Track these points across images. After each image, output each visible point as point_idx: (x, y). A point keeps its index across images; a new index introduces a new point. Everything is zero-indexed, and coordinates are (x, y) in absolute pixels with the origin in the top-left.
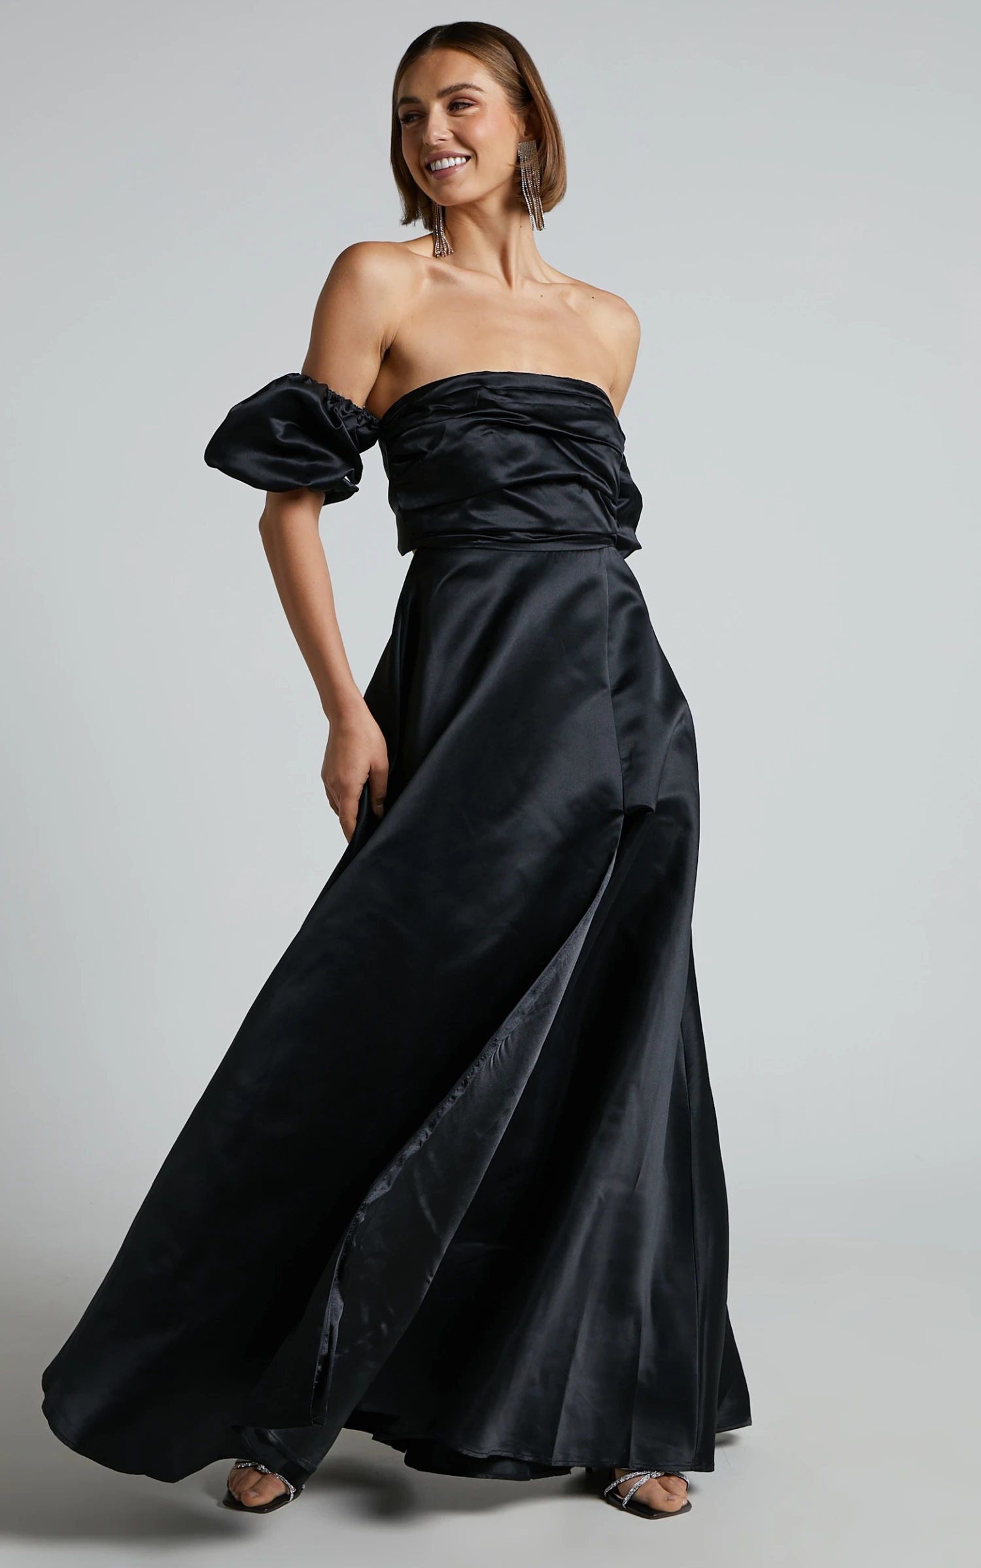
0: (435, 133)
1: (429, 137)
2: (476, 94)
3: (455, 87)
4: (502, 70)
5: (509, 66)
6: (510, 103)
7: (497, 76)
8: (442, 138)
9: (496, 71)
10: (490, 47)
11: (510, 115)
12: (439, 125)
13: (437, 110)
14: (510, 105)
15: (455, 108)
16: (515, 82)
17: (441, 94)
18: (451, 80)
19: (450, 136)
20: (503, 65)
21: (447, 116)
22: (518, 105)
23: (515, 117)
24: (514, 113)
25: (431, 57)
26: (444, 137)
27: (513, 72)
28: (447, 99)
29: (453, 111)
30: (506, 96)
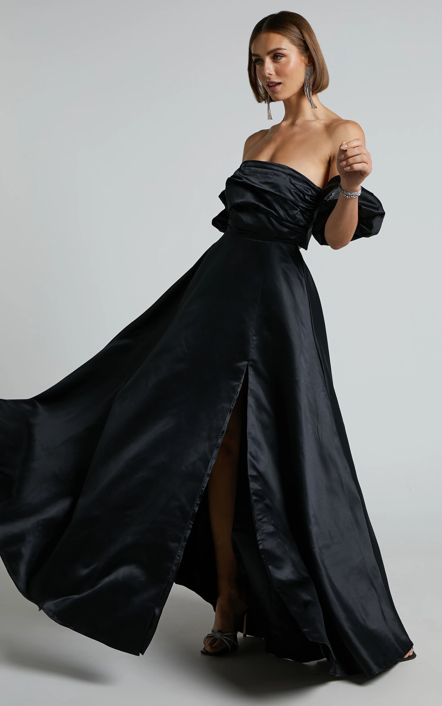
0: (267, 71)
1: (264, 73)
2: (284, 52)
3: (274, 50)
4: (295, 39)
5: (298, 37)
6: (300, 52)
7: (293, 42)
8: (270, 74)
9: (292, 40)
10: (289, 29)
11: (300, 58)
12: (269, 66)
13: (268, 61)
14: (300, 54)
15: (276, 58)
16: (302, 43)
17: (269, 53)
18: (273, 47)
19: (273, 73)
20: (295, 37)
21: (273, 63)
22: (304, 52)
23: (303, 58)
24: (302, 56)
25: (263, 36)
26: (271, 73)
27: (300, 39)
28: (272, 55)
29: (275, 60)
30: (298, 50)
